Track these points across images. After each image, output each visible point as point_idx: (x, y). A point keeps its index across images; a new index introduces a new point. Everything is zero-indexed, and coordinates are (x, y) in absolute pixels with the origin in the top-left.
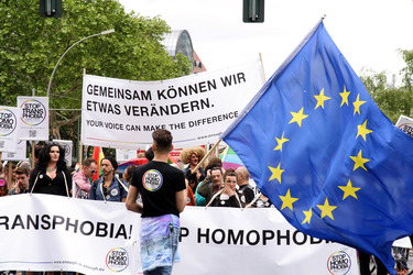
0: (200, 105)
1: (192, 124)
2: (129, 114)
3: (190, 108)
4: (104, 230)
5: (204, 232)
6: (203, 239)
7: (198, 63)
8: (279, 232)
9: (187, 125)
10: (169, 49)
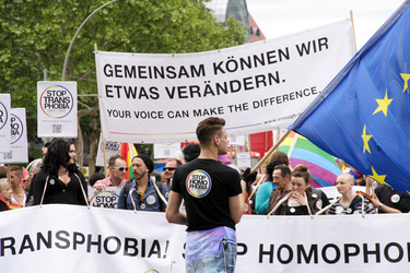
0: (267, 80)
1: (256, 105)
2: (171, 97)
3: (254, 85)
4: (134, 247)
5: (267, 248)
6: (266, 258)
7: (255, 30)
8: (365, 246)
9: (250, 106)
10: (217, 13)
